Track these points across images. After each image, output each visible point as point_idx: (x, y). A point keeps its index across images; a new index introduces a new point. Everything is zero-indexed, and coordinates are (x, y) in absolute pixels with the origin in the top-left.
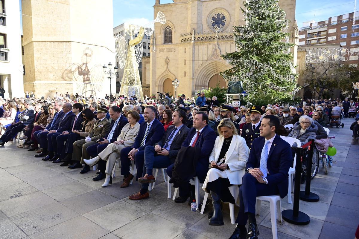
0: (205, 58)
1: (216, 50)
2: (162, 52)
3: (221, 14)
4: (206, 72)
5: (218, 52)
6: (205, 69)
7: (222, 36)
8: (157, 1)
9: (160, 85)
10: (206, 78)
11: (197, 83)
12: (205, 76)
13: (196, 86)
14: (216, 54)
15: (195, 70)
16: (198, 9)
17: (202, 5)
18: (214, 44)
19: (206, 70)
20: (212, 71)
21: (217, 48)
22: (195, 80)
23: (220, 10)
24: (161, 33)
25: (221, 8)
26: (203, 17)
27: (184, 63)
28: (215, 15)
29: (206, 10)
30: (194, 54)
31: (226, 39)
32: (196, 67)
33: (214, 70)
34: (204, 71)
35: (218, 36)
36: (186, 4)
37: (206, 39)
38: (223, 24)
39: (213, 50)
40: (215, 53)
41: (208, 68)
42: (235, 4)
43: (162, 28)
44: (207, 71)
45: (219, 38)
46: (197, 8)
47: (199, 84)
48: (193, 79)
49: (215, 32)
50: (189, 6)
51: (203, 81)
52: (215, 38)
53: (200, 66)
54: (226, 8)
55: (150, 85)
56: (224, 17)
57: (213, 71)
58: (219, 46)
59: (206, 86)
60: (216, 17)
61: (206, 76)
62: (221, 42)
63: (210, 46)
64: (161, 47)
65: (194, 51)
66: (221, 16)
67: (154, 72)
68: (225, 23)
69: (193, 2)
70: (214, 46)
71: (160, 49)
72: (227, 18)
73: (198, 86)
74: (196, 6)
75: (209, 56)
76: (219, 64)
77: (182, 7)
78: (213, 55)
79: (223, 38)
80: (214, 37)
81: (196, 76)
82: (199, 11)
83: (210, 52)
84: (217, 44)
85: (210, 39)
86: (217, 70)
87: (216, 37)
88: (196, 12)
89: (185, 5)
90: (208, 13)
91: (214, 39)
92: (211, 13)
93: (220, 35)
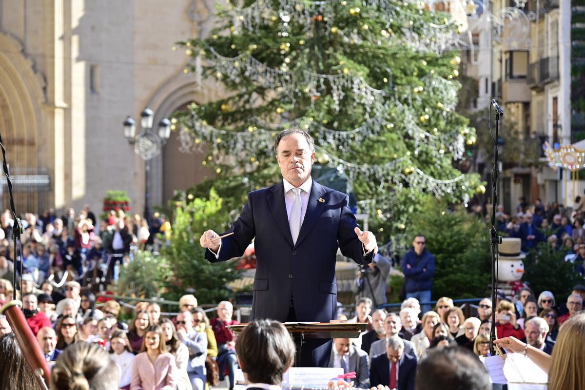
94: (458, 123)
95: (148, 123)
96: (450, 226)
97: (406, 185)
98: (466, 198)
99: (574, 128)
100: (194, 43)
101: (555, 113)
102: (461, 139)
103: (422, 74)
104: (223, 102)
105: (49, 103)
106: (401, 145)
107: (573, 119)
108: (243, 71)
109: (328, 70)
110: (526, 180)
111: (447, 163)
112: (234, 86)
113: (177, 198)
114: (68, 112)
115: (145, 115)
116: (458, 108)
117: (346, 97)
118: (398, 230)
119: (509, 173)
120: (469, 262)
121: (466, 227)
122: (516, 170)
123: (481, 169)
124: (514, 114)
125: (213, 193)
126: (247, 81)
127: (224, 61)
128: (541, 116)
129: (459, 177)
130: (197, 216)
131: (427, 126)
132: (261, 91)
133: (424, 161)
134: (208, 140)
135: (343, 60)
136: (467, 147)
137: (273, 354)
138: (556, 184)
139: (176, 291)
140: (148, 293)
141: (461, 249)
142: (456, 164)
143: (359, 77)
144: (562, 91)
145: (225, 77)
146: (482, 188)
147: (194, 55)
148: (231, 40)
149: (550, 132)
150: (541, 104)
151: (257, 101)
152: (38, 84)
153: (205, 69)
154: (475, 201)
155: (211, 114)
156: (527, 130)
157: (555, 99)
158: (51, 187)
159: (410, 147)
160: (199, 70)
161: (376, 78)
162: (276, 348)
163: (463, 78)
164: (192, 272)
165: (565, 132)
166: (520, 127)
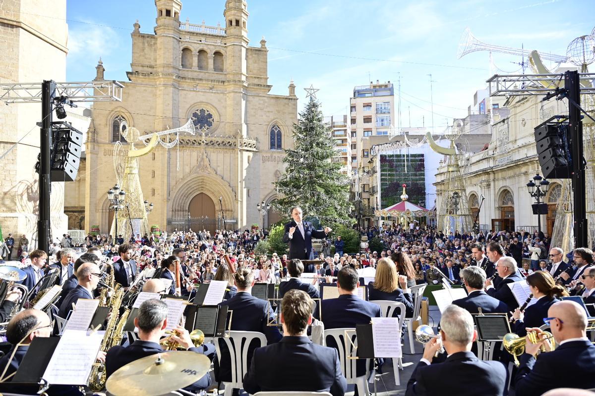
0: (187, 170)
1: (203, 159)
2: (110, 155)
3: (206, 111)
4: (186, 190)
5: (206, 162)
6: (187, 186)
7: (211, 141)
8: (99, 74)
9: (104, 209)
10: (186, 199)
11: (174, 207)
12: (185, 196)
13: (173, 211)
14: (204, 165)
15: (171, 187)
16: (174, 100)
17: (178, 94)
18: (200, 152)
19: (187, 188)
20: (195, 188)
21: (205, 157)
22: (171, 203)
23: (205, 105)
24: (108, 124)
25: (206, 102)
26: (180, 111)
27: (151, 176)
28: (197, 110)
29: (185, 102)
30: (169, 163)
31: (217, 146)
32: (173, 183)
33: (197, 187)
34: (185, 189)
35: (206, 141)
36: (153, 89)
37: (188, 143)
38: (210, 124)
39: (199, 159)
40: (202, 163)
41: (190, 185)
42: (226, 101)
43: (109, 117)
44: (189, 189)
45: (207, 144)
46: (173, 97)
47: (177, 208)
48: (168, 200)
49: (201, 135)
50: (158, 93)
51: (181, 203)
52: (202, 143)
53: (178, 181)
54: (214, 105)
55: (84, 207)
56: (210, 116)
57: (196, 189)
58: (207, 154)
59: (186, 211)
60: (198, 112)
61: (186, 196)
62: (210, 150)
63: (195, 154)
64: (107, 147)
65: (169, 158)
66: (206, 113)
67: (93, 187)
68: (213, 124)
69: (165, 88)
70: (200, 154)
71: (105, 150)
72: (215, 117)
73: (175, 211)
74: (171, 95)
75: (194, 167)
76: (208, 179)
77: (145, 90)
78: (199, 167)
79: (213, 144)
80: (200, 142)
81: (173, 195)
82: (175, 102)
83: (194, 162)
84: (204, 152)
85: (194, 144)
86: (203, 187)
87: (203, 142)
88: (171, 104)
89: (150, 89)
90: (188, 106)
91: (200, 144)
92: (192, 108)
93: (209, 139)
94: (350, 204)
95: (263, 205)
96: (348, 233)
97: (336, 222)
98: (352, 225)
99: (382, 206)
100: (276, 183)
101: (377, 201)
102: (351, 209)
103: (339, 191)
104: (285, 199)
105: (237, 200)
106: (334, 211)
107: (382, 203)
108: (290, 191)
109: (313, 190)
110: (369, 220)
111: (347, 215)
112: (288, 194)
113: (272, 226)
114: (242, 202)
115: (263, 203)
116: (350, 200)
117: (318, 197)
118: (333, 234)
119: (364, 218)
120: (353, 243)
121: (352, 233)
122: (366, 217)
123: (356, 217)
124: (366, 202)
125: (282, 224)
126: (291, 193)
127: (285, 188)
128: (373, 202)
129: (350, 219)
130: (277, 231)
131: (341, 205)
132: (295, 196)
133: (340, 215)
134: (280, 209)
135: (317, 187)
136: (352, 211)
137: (298, 269)
138: (377, 221)
139: (271, 252)
140: (264, 252)
141: (351, 239)
142: (349, 216)
143: (322, 191)
144: (379, 195)
145: (285, 192)
146: (356, 222)
147: (276, 186)
148: (287, 182)
149: (375, 207)
150: (373, 199)
151: (294, 199)
152: (233, 194)
153: (279, 190)
154: (354, 226)
155: (281, 202)
156: (369, 206)
157: (377, 197)
158: (237, 223)
159: (336, 211)
160: (278, 190)
161: (327, 192)
162: (298, 267)
163: (351, 192)
164: (276, 246)
165: (379, 207)
166: (367, 205)
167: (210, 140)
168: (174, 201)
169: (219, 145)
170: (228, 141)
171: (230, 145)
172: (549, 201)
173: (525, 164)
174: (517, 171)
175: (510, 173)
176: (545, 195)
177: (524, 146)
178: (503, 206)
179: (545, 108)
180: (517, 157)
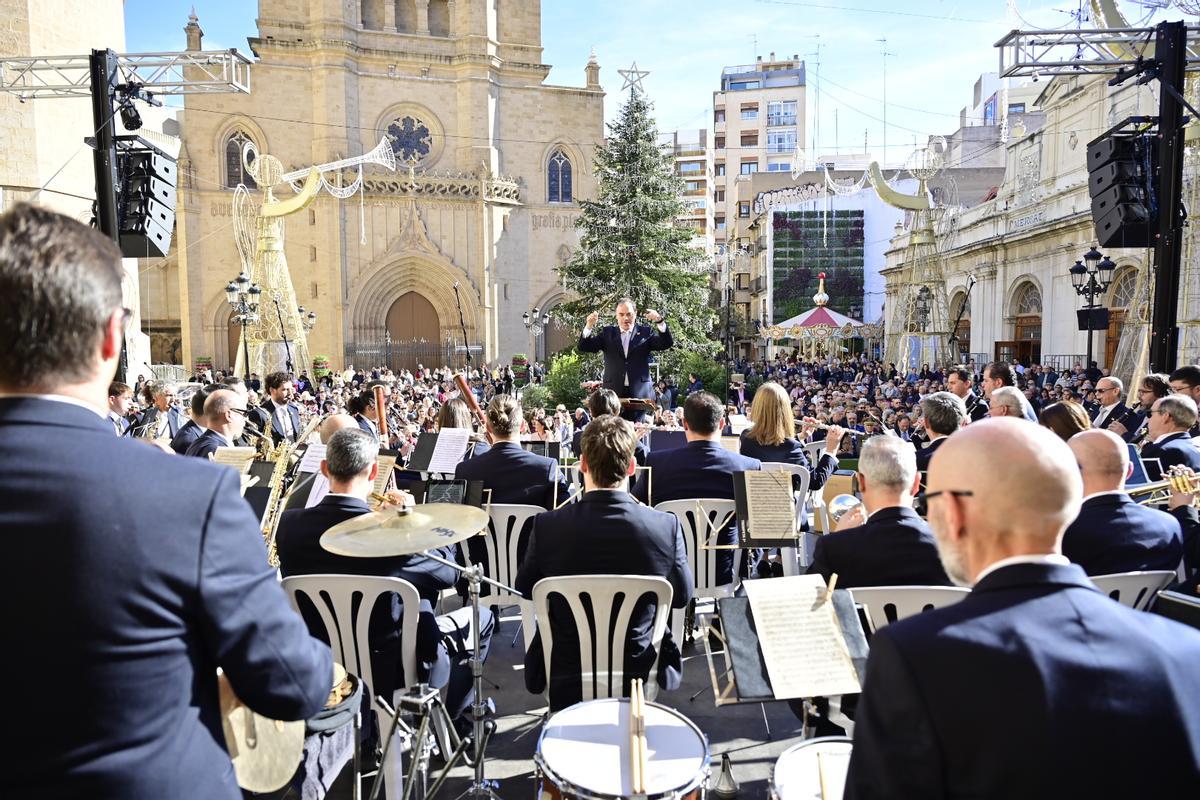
0: (381, 245)
1: (411, 222)
2: (224, 215)
3: (416, 121)
4: (381, 285)
5: (420, 230)
6: (381, 278)
7: (428, 186)
8: (192, 44)
9: (219, 323)
10: (380, 305)
11: (358, 319)
12: (378, 298)
13: (355, 328)
14: (414, 235)
15: (349, 280)
16: (348, 97)
17: (357, 86)
18: (406, 208)
19: (382, 281)
20: (399, 282)
21: (416, 218)
22: (351, 310)
23: (413, 108)
24: (216, 150)
25: (415, 103)
26: (363, 120)
27: (309, 257)
28: (398, 120)
29: (370, 102)
30: (344, 230)
31: (440, 196)
32: (353, 272)
33: (404, 280)
34: (377, 285)
35: (417, 184)
36: (306, 74)
37: (380, 189)
38: (424, 150)
39: (405, 224)
40: (411, 231)
41: (388, 275)
42: (456, 100)
43: (218, 137)
44: (387, 284)
45: (419, 191)
46: (346, 92)
47: (363, 323)
48: (345, 305)
49: (406, 173)
50: (316, 82)
51: (371, 313)
52: (409, 190)
53: (365, 267)
54: (432, 107)
55: (179, 322)
56: (424, 132)
57: (400, 285)
58: (421, 212)
59: (381, 328)
60: (400, 124)
61: (381, 298)
62: (426, 203)
63: (395, 212)
64: (219, 198)
65: (344, 221)
66: (417, 125)
67: (194, 281)
68: (430, 149)
69: (330, 73)
70: (407, 213)
71: (213, 204)
72: (434, 129)
73: (360, 327)
74: (342, 87)
75: (394, 239)
76: (422, 263)
77: (289, 78)
78: (404, 237)
79: (431, 191)
80: (404, 186)
81: (354, 295)
82: (351, 102)
83: (394, 230)
84: (414, 207)
85: (393, 190)
86: (414, 280)
87: (412, 187)
88: (342, 104)
89: (299, 74)
90: (378, 111)
91: (405, 191)
92: (387, 114)
93: (424, 181)
94: (709, 312)
95: (536, 315)
96: (705, 368)
97: (681, 347)
98: (714, 354)
99: (775, 317)
100: (562, 269)
101: (764, 308)
102: (711, 321)
103: (689, 285)
104: (578, 302)
105: (482, 305)
106: (677, 325)
107: (774, 311)
108: (590, 283)
109: (636, 283)
110: (747, 346)
111: (703, 335)
112: (585, 293)
113: (554, 355)
114: (492, 309)
115: (535, 311)
116: (710, 304)
117: (647, 298)
118: (676, 372)
119: (738, 343)
120: (715, 387)
121: (714, 368)
122: (742, 341)
123: (722, 340)
124: (742, 309)
125: (573, 352)
126: (592, 290)
127: (579, 279)
128: (757, 310)
129: (710, 342)
130: (565, 364)
131: (692, 314)
132: (599, 295)
133: (690, 334)
134: (570, 323)
135: (645, 277)
136: (714, 325)
138: (764, 348)
140: (539, 406)
141: (711, 380)
142: (708, 335)
143: (654, 285)
144: (769, 296)
145: (579, 289)
146: (723, 349)
147: (562, 276)
148: (583, 267)
149: (761, 319)
150: (757, 303)
151: (597, 301)
152: (476, 295)
153: (568, 284)
154: (718, 358)
155: (572, 308)
156: (749, 318)
157: (764, 300)
158: (483, 352)
159: (682, 326)
160: (565, 284)
161: (665, 287)
162: (610, 404)
163: (711, 288)
164: (562, 394)
165: (770, 319)
166: (744, 316)
167: (426, 183)
168: (356, 310)
169: (443, 192)
170: (462, 185)
171: (467, 193)
172: (1114, 305)
173: (1070, 228)
174: (1053, 242)
175: (1039, 247)
176: (1105, 290)
177: (1070, 191)
178: (1020, 315)
179: (1118, 109)
180: (1054, 213)
